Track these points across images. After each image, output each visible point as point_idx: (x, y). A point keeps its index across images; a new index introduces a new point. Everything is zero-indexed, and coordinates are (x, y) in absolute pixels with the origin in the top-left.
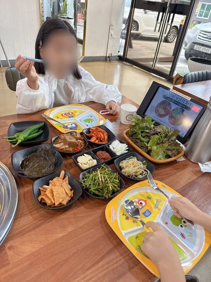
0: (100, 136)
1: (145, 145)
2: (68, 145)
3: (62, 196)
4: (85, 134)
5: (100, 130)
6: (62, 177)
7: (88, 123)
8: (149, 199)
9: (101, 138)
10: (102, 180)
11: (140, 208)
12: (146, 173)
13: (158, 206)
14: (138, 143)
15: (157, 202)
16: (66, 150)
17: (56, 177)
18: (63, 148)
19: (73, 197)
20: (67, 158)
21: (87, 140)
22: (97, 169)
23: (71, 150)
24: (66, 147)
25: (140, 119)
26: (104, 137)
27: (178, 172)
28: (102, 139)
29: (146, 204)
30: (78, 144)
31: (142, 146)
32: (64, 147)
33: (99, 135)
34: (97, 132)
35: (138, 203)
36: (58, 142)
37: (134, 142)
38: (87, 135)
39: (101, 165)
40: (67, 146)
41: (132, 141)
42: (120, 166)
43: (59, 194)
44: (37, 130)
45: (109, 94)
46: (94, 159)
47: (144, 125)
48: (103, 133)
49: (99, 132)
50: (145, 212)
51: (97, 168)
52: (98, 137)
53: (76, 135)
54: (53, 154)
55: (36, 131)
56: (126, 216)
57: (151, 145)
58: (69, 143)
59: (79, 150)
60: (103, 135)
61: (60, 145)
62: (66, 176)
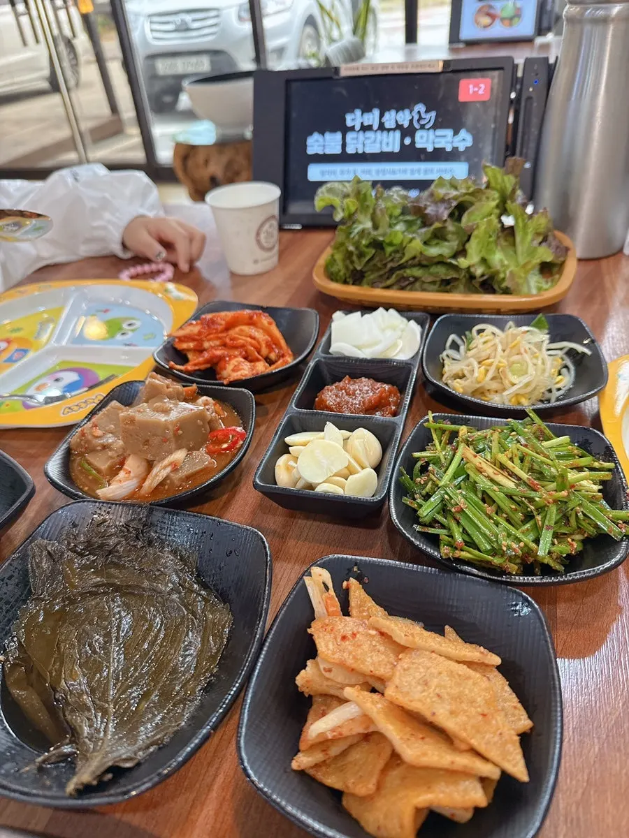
0: (248, 339)
2: (179, 448)
3: (480, 700)
5: (222, 318)
6: (331, 608)
9: (260, 344)
10: (518, 478)
16: (188, 478)
17: (309, 631)
18: (164, 473)
22: (418, 459)
23: (204, 460)
24: (172, 464)
26: (269, 334)
28: (264, 350)
31: (448, 282)
32: (166, 468)
33: (243, 337)
34: (222, 332)
36: (100, 472)
40: (180, 455)
43: (458, 699)
45: (107, 195)
46: (351, 430)
48: (251, 322)
51: (417, 454)
52: (247, 351)
57: (481, 255)
58: (180, 432)
59: (241, 442)
60: (261, 331)
61: (132, 474)
62: (345, 583)
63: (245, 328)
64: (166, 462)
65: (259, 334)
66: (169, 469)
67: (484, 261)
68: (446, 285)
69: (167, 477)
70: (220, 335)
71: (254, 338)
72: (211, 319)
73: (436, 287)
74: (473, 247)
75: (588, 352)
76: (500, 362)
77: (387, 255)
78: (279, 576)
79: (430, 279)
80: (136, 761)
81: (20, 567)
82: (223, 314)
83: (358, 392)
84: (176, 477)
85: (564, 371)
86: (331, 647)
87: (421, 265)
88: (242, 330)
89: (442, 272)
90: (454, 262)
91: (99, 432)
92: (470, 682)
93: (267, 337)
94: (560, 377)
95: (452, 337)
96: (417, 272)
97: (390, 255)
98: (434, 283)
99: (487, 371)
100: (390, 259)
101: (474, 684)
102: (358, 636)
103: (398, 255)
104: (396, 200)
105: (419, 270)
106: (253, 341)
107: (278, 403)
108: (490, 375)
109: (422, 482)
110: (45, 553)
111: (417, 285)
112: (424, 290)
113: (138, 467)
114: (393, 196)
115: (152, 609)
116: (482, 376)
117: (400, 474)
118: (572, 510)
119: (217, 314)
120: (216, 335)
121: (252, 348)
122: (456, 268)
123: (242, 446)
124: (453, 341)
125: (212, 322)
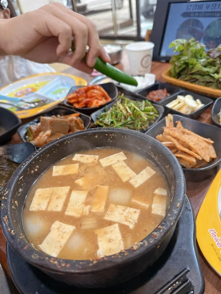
68: (208, 84)
73: (204, 84)
77: (189, 68)
79: (202, 80)
87: (200, 75)
89: (207, 79)
90: (213, 75)
96: (198, 77)
97: (191, 69)
98: (203, 82)
111: (197, 82)
112: (199, 84)
122: (213, 78)
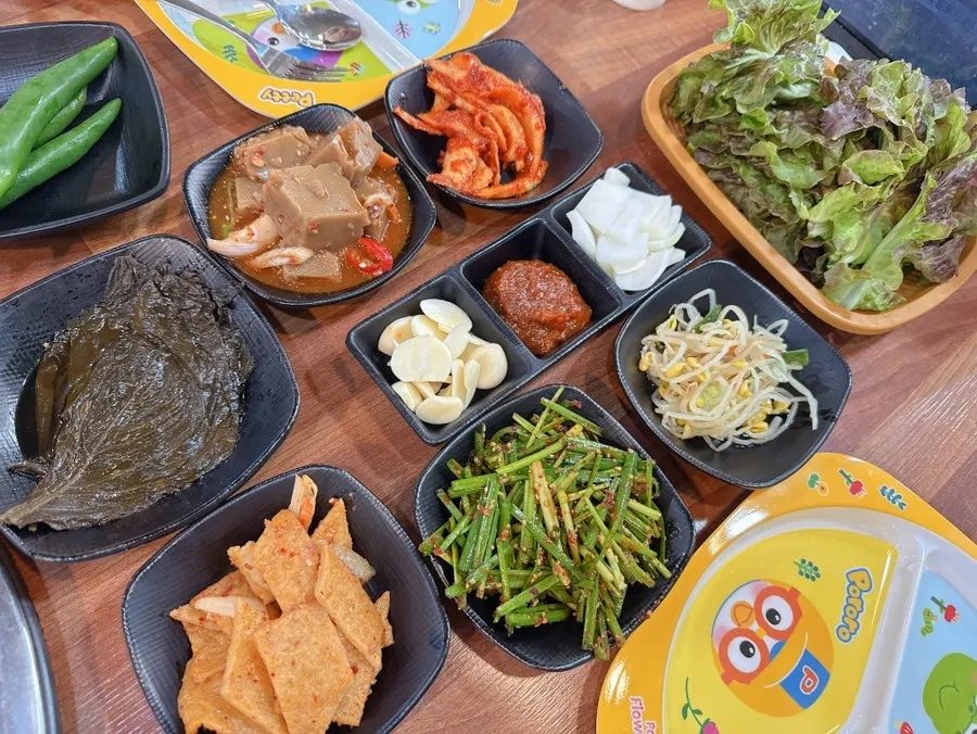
0: (500, 132)
1: (793, 210)
2: (307, 246)
3: (326, 685)
4: (406, 116)
5: (495, 82)
6: (304, 513)
7: (402, 6)
8: (807, 576)
9: (509, 147)
10: (562, 523)
11: (770, 648)
12: (790, 408)
13: (855, 620)
14: (743, 185)
15: (850, 596)
16: (301, 279)
17: (266, 521)
18: (278, 262)
19: (392, 645)
20: (313, 318)
21: (422, 178)
22: (513, 423)
23: (330, 267)
24: (291, 257)
25: (763, 11)
26: (528, 140)
27: (941, 357)
28: (511, 155)
29: (797, 613)
30: (369, 222)
31: (771, 218)
32: (283, 256)
33: (497, 125)
34: (483, 98)
35: (754, 614)
36: (236, 206)
37: (717, 175)
38: (416, 124)
39: (545, 401)
40: (303, 253)
41: (706, 169)
42: (643, 367)
43: (308, 674)
44: (75, 96)
46: (487, 341)
47: (803, 65)
48: (518, 110)
49: (493, 99)
50: (797, 674)
51: (516, 417)
52: (488, 146)
53: (352, 153)
54: (215, 312)
55: (74, 104)
56: (702, 719)
57: (831, 218)
58: (316, 231)
59: (380, 272)
60: (521, 130)
61: (254, 238)
62: (332, 500)
63: (507, 114)
64: (287, 251)
65: (517, 133)
66: (285, 261)
67: (830, 224)
68: (765, 221)
69: (281, 266)
70: (480, 102)
71: (507, 135)
72: (482, 74)
74: (831, 200)
75: (815, 426)
76: (703, 374)
77: (740, 128)
78: (318, 429)
79: (756, 198)
80: (64, 528)
81: (101, 271)
82: (499, 76)
83: (542, 295)
84: (288, 273)
85: (778, 420)
86: (265, 551)
87: (760, 174)
88: (502, 114)
89: (777, 198)
90: (796, 200)
91: (259, 162)
92: (333, 666)
93: (523, 142)
94: (766, 425)
95: (709, 291)
96: (750, 177)
97: (742, 131)
99: (683, 371)
100: (740, 134)
101: (336, 670)
102: (295, 557)
103: (749, 139)
104: (799, 68)
105: (755, 176)
106: (503, 139)
107: (481, 228)
108: (682, 379)
109: (494, 450)
110: (129, 272)
111: (741, 192)
113: (268, 232)
114: (802, 59)
115: (182, 391)
116: (672, 373)
117: (478, 429)
118: (580, 588)
119: (493, 71)
120: (474, 98)
121: (496, 147)
123: (378, 278)
124: (707, 296)
125: (482, 78)
